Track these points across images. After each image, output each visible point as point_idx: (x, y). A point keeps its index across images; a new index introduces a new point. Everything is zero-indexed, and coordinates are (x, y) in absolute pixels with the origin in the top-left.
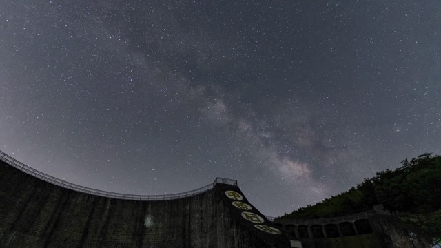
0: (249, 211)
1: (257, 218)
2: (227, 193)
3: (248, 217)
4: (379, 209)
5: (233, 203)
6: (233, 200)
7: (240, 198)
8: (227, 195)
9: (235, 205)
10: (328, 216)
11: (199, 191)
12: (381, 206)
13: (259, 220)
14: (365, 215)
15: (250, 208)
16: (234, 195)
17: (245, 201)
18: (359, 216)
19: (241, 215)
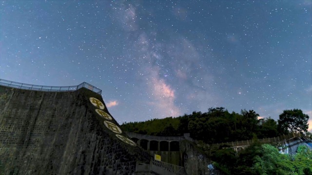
0: (110, 121)
1: (117, 128)
2: (91, 99)
3: (109, 126)
4: (187, 136)
5: (96, 110)
6: (96, 108)
7: (102, 108)
8: (91, 101)
9: (98, 112)
10: (152, 134)
11: (59, 89)
12: (188, 134)
13: (118, 131)
14: (178, 139)
15: (110, 118)
16: (97, 103)
17: (106, 110)
18: (175, 139)
19: (103, 124)
